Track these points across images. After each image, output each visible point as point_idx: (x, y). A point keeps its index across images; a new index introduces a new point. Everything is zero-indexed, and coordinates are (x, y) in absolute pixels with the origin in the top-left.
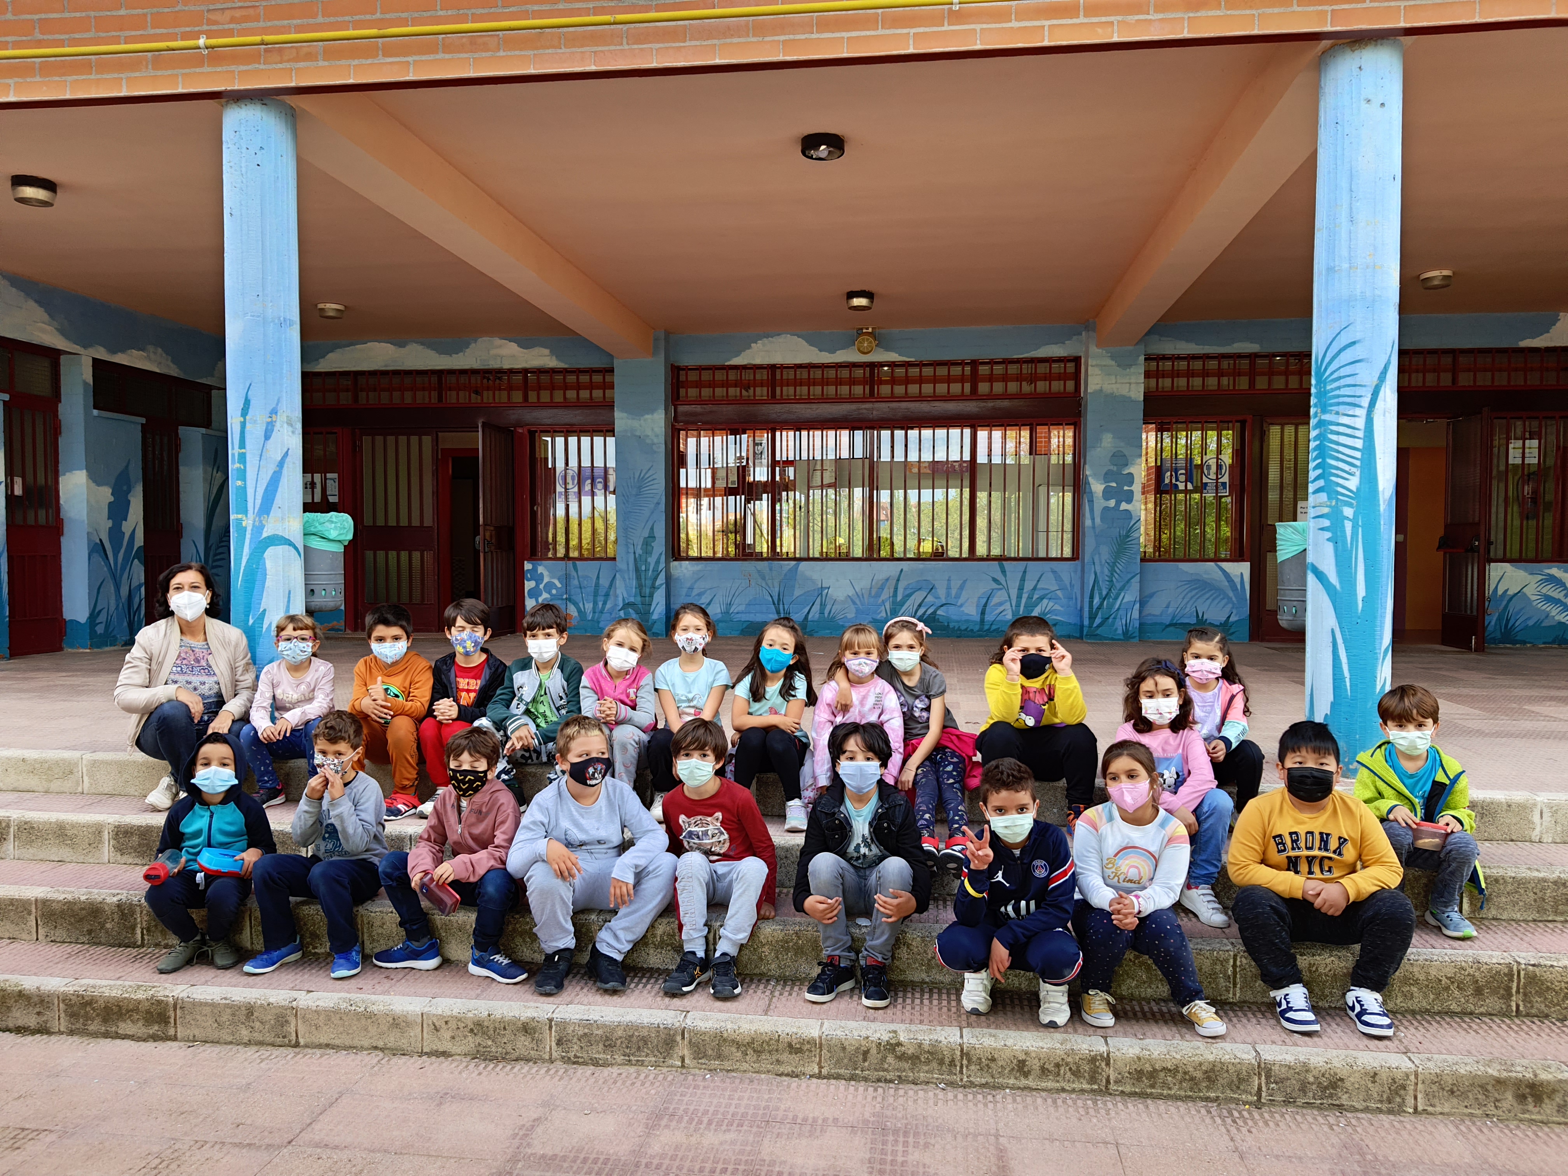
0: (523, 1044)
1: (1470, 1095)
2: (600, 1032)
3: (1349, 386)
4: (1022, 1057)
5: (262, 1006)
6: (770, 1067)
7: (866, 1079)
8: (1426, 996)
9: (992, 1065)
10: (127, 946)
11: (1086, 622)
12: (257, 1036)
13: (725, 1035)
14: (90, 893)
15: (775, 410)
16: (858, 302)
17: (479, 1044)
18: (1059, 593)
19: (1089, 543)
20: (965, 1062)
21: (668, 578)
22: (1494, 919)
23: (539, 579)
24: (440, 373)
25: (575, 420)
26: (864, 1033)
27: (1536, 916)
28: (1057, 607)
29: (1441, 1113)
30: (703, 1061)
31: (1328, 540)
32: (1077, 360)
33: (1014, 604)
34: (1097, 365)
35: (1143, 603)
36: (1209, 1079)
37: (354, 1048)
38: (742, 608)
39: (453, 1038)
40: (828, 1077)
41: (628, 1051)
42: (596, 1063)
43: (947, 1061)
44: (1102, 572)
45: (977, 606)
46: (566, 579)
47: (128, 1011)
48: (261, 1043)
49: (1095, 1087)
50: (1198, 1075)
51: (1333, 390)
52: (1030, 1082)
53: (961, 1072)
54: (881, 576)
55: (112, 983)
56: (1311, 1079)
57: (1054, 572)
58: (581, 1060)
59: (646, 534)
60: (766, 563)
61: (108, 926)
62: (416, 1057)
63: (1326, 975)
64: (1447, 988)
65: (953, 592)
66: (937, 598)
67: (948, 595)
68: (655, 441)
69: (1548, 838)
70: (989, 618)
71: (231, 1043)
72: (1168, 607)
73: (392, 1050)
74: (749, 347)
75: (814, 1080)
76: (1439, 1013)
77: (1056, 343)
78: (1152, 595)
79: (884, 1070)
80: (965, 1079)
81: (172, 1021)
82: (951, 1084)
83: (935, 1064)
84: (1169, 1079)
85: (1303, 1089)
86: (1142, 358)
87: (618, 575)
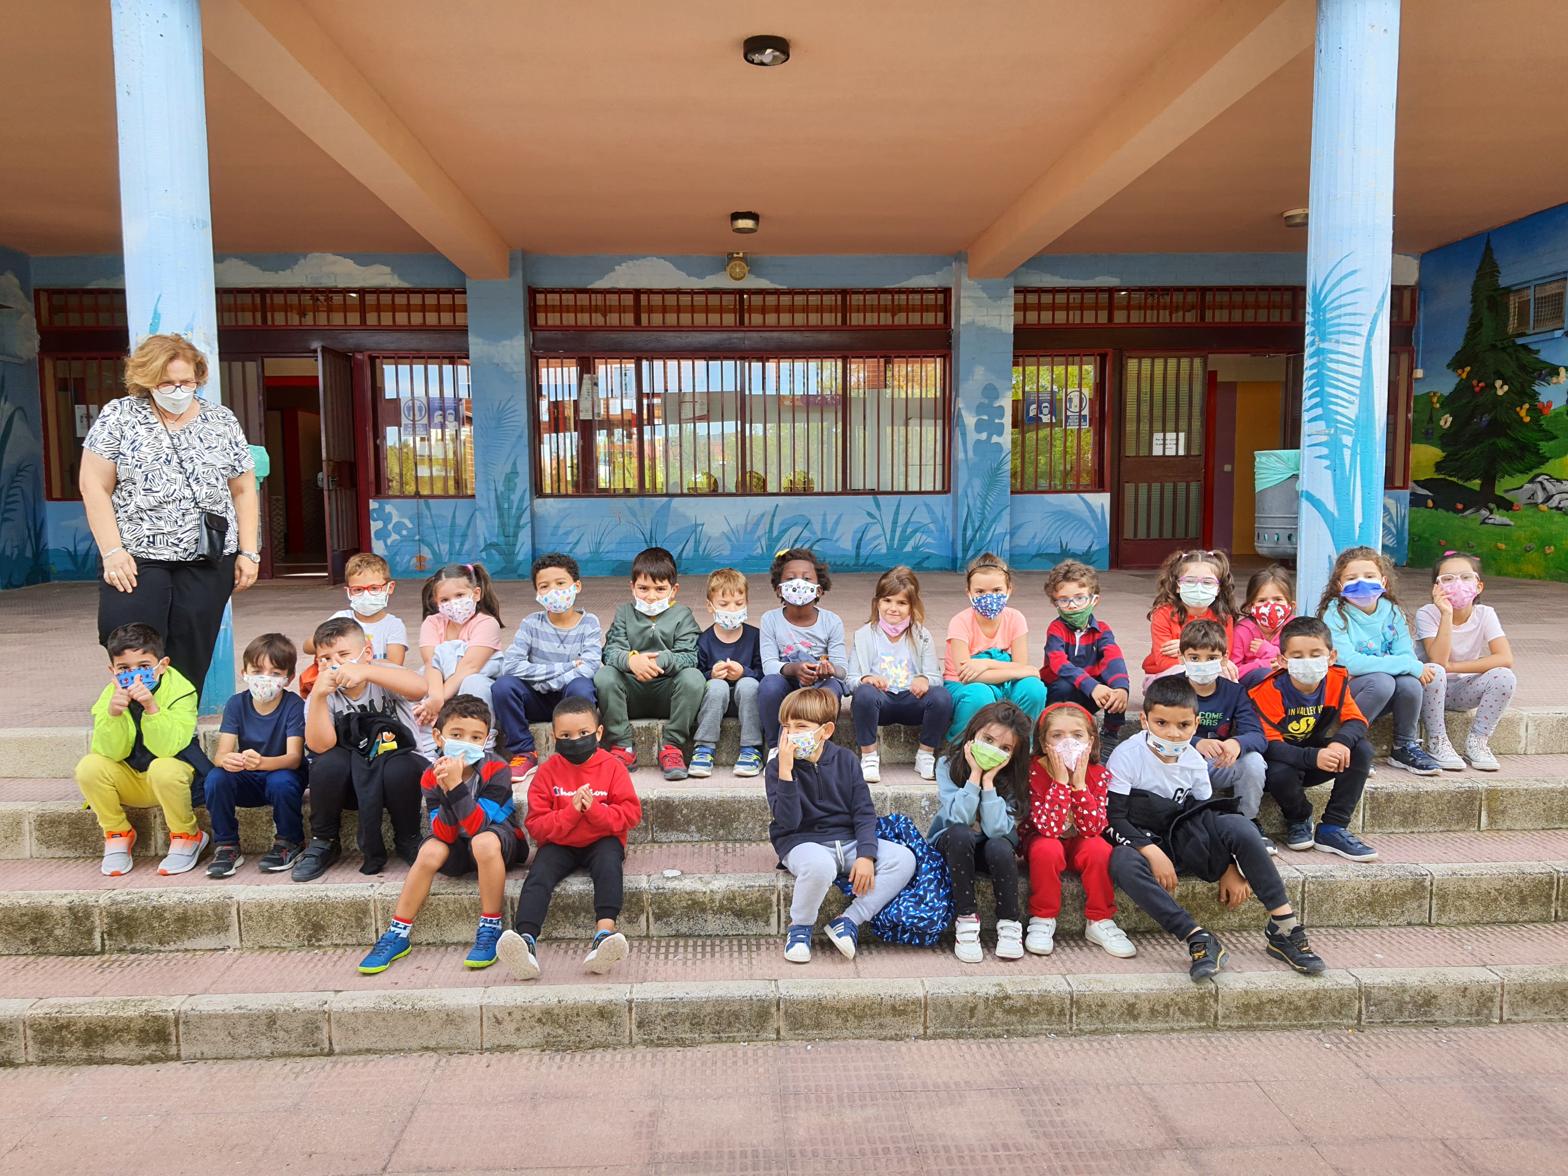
0: (599, 1028)
1: (1550, 1002)
2: (686, 1010)
3: (1350, 314)
4: (1132, 1000)
5: (286, 1012)
6: (872, 1032)
7: (973, 1036)
8: (1476, 909)
9: (1102, 1011)
10: (84, 954)
11: (960, 555)
12: (282, 1047)
13: (824, 1003)
14: (30, 896)
15: (640, 339)
16: (743, 223)
17: (549, 1034)
18: (932, 526)
19: (962, 477)
20: (1074, 1010)
21: (533, 516)
22: (1508, 830)
23: (387, 519)
24: (263, 292)
25: (421, 346)
26: (970, 990)
27: (1544, 824)
28: (930, 540)
29: (1524, 1021)
30: (800, 1031)
31: (1326, 467)
32: (947, 292)
33: (888, 537)
34: (969, 297)
35: (1012, 534)
36: (1313, 1007)
37: (401, 1050)
38: (612, 547)
39: (518, 1030)
40: (935, 1037)
41: (717, 1028)
42: (681, 1043)
43: (1056, 1010)
44: (975, 504)
45: (853, 541)
46: (418, 518)
47: (116, 1032)
48: (287, 1055)
49: (1204, 1024)
50: (1303, 1003)
51: (1333, 318)
52: (1140, 1025)
53: (1071, 1021)
54: (757, 512)
55: (88, 1000)
56: (1408, 999)
57: (927, 505)
58: (665, 1042)
59: (508, 469)
60: (636, 499)
61: (58, 932)
62: (477, 1056)
63: (1387, 895)
64: (1495, 900)
65: (829, 527)
66: (814, 533)
67: (824, 529)
68: (516, 369)
69: (1531, 750)
70: (864, 552)
71: (249, 1057)
72: (1034, 538)
73: (447, 1049)
74: (613, 270)
75: (921, 1042)
76: (1488, 923)
77: (927, 274)
78: (1019, 527)
79: (992, 1025)
80: (1075, 1027)
81: (173, 1038)
82: (1059, 1033)
83: (1043, 1015)
84: (1275, 1010)
85: (1400, 1010)
86: (1012, 290)
87: (477, 513)
